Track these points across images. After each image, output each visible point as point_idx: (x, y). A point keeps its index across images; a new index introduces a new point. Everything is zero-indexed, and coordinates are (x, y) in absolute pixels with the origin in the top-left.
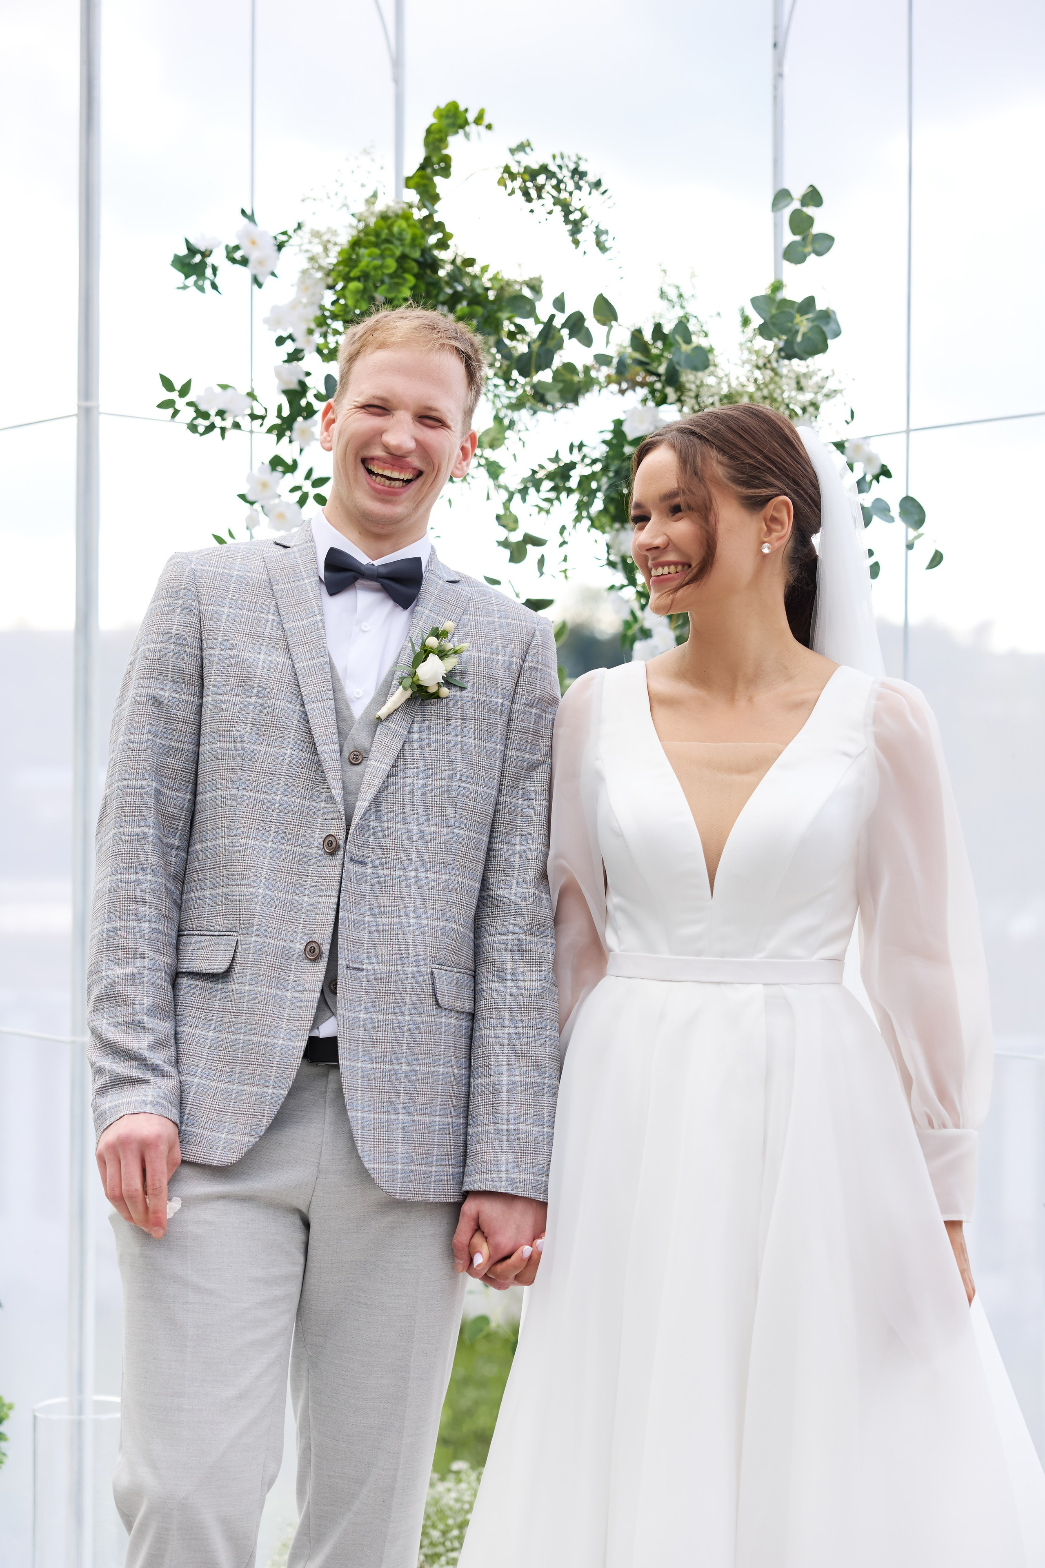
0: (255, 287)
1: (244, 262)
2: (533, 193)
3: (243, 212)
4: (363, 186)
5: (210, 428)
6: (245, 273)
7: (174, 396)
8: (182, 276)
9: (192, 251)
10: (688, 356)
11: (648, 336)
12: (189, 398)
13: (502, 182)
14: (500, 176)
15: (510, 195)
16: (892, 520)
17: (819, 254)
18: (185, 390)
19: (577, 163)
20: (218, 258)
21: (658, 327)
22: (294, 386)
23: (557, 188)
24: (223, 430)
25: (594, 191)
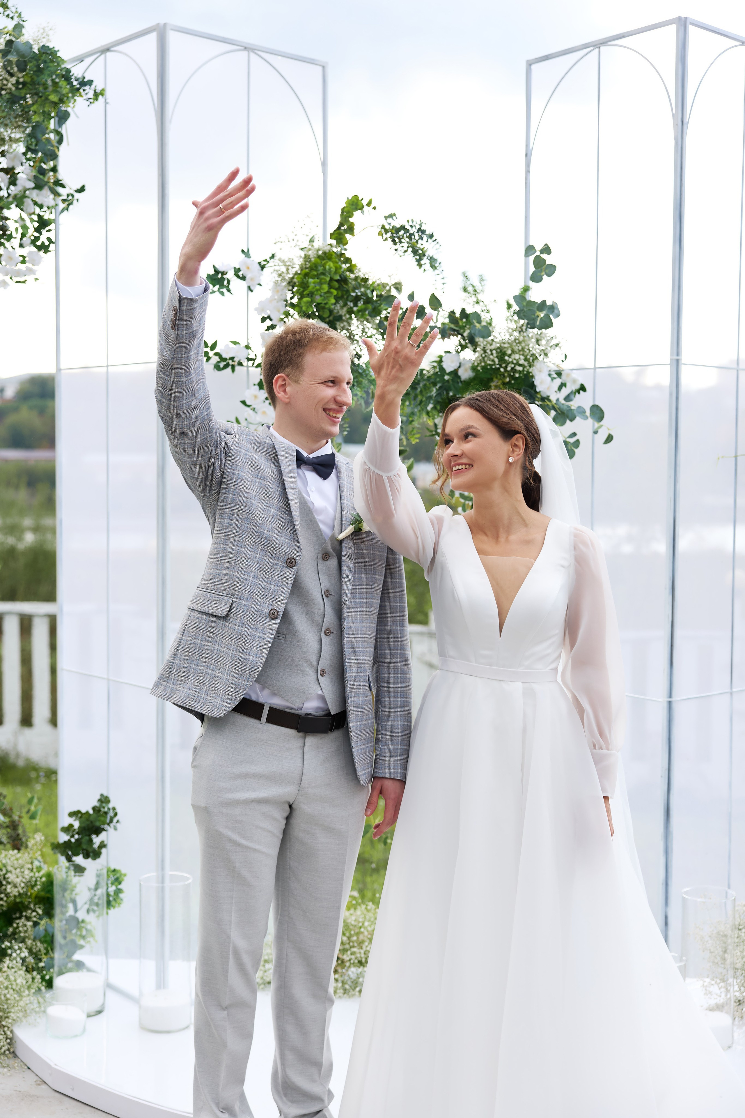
0: (250, 292)
1: (243, 278)
2: (397, 240)
3: (243, 251)
4: (307, 235)
5: (226, 366)
6: (244, 284)
9: (217, 272)
10: (479, 330)
11: (458, 315)
12: (215, 351)
13: (380, 234)
14: (380, 230)
15: (384, 240)
16: (586, 418)
17: (549, 275)
18: (213, 347)
19: (421, 224)
20: (230, 275)
21: (463, 311)
23: (410, 237)
24: (233, 366)
25: (429, 240)
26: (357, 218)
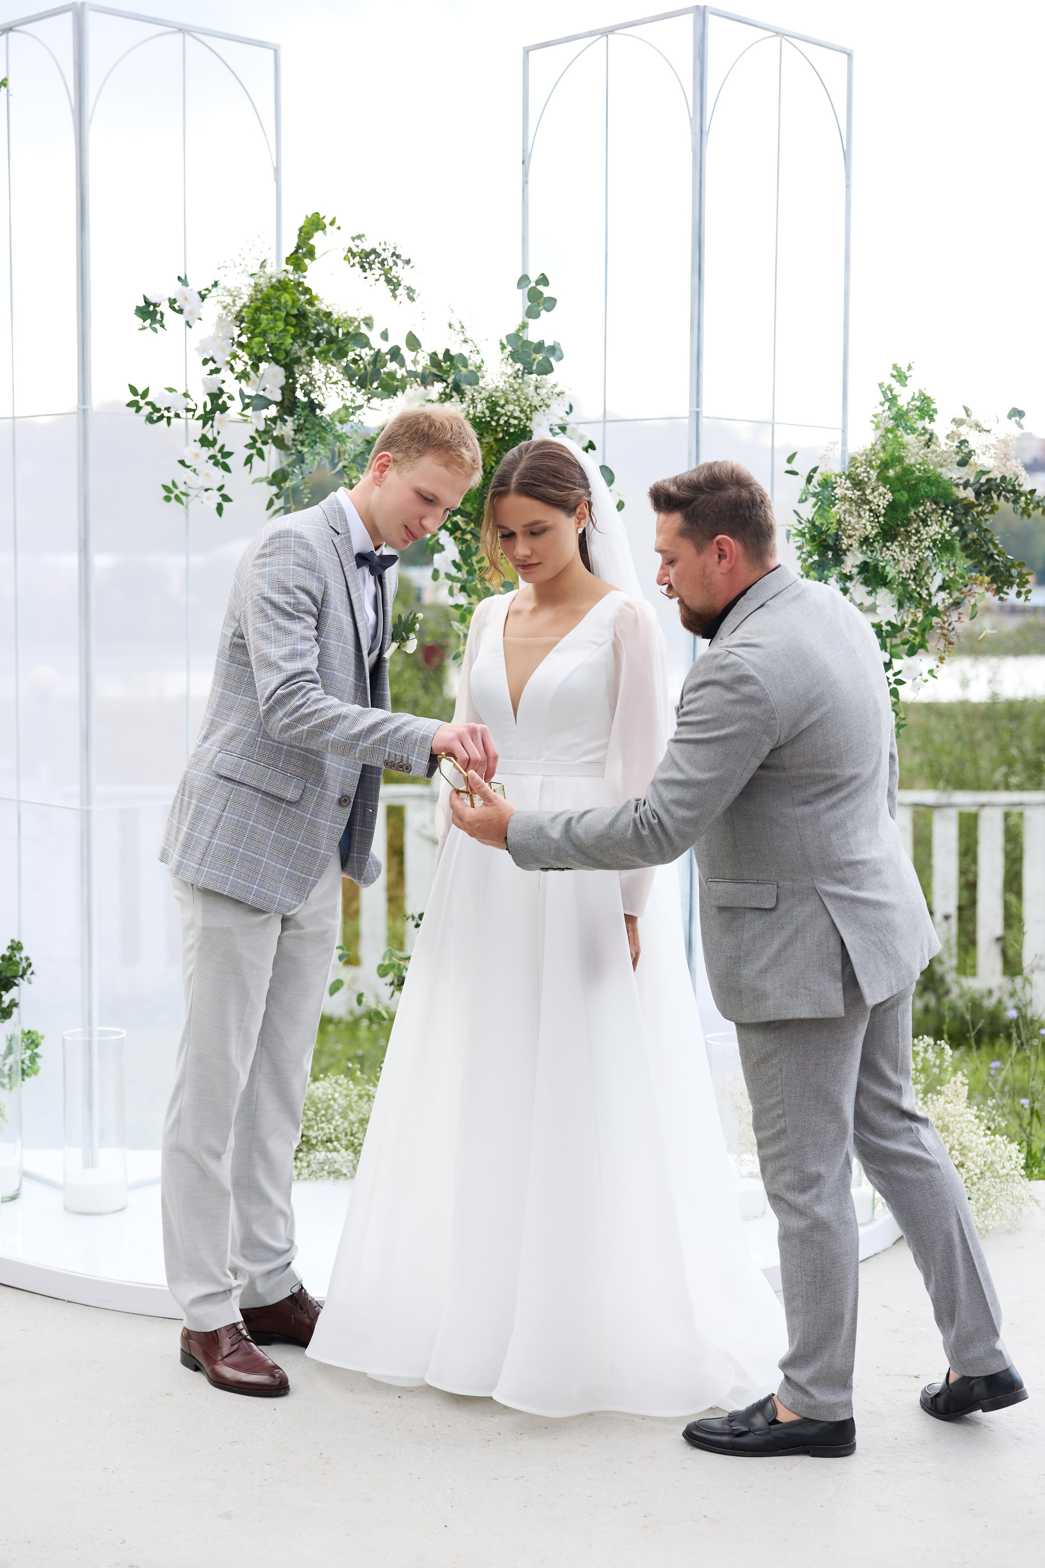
0: (188, 327)
1: (180, 311)
3: (179, 278)
4: (258, 259)
5: (161, 418)
6: (181, 319)
7: (138, 398)
8: (142, 320)
9: (148, 303)
10: (466, 376)
11: (441, 357)
12: (147, 400)
13: (346, 258)
14: (345, 254)
15: (351, 266)
17: (548, 310)
18: (145, 395)
19: (395, 248)
20: (164, 307)
21: (447, 351)
22: (216, 391)
23: (382, 263)
24: (169, 418)
25: (406, 266)
26: (317, 240)
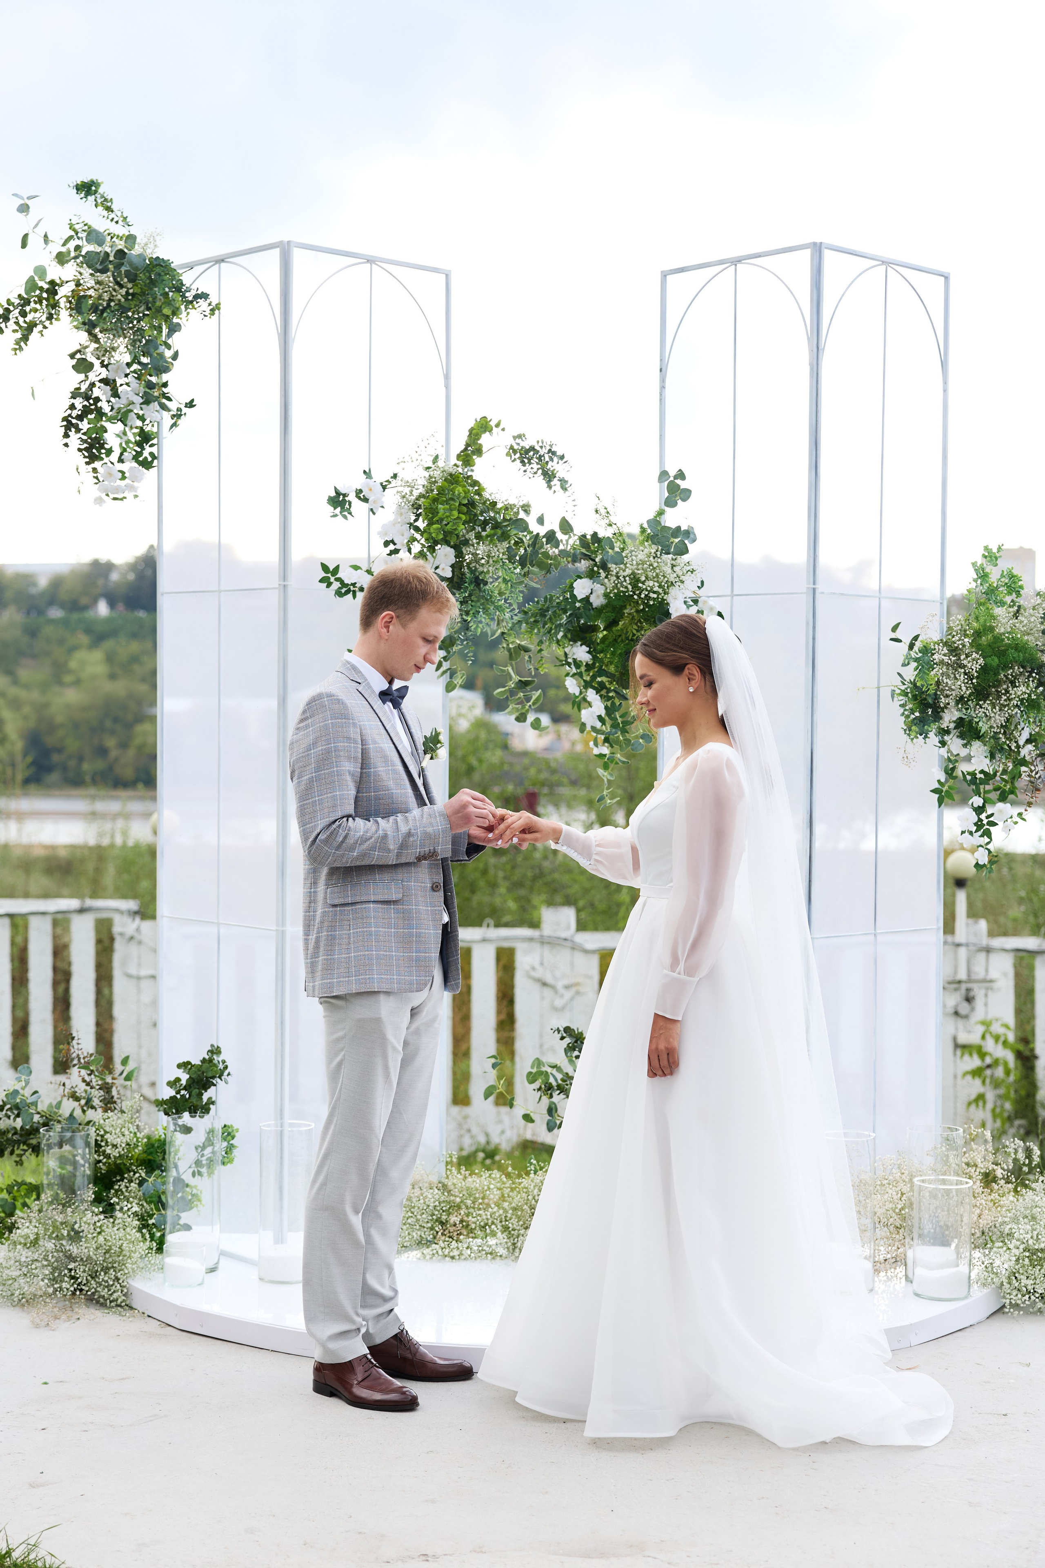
0: (371, 514)
1: (366, 500)
2: (526, 461)
4: (431, 455)
5: (348, 592)
6: (366, 506)
7: (329, 575)
8: (333, 509)
9: (338, 493)
10: (612, 556)
11: (588, 539)
12: (337, 576)
13: (508, 454)
14: (508, 450)
15: (513, 461)
17: (684, 500)
18: (334, 572)
19: (551, 446)
20: (352, 497)
21: (594, 534)
23: (540, 458)
24: (354, 592)
25: (559, 461)
26: (485, 440)
